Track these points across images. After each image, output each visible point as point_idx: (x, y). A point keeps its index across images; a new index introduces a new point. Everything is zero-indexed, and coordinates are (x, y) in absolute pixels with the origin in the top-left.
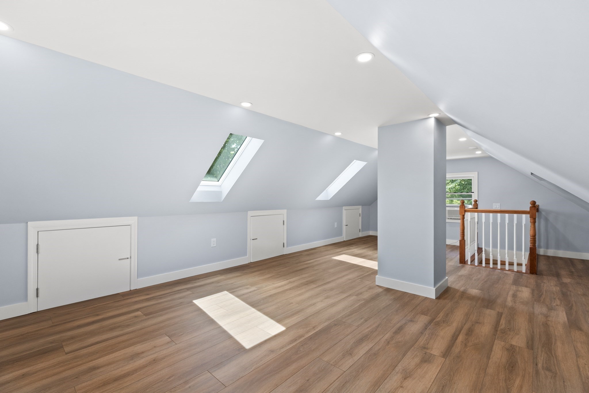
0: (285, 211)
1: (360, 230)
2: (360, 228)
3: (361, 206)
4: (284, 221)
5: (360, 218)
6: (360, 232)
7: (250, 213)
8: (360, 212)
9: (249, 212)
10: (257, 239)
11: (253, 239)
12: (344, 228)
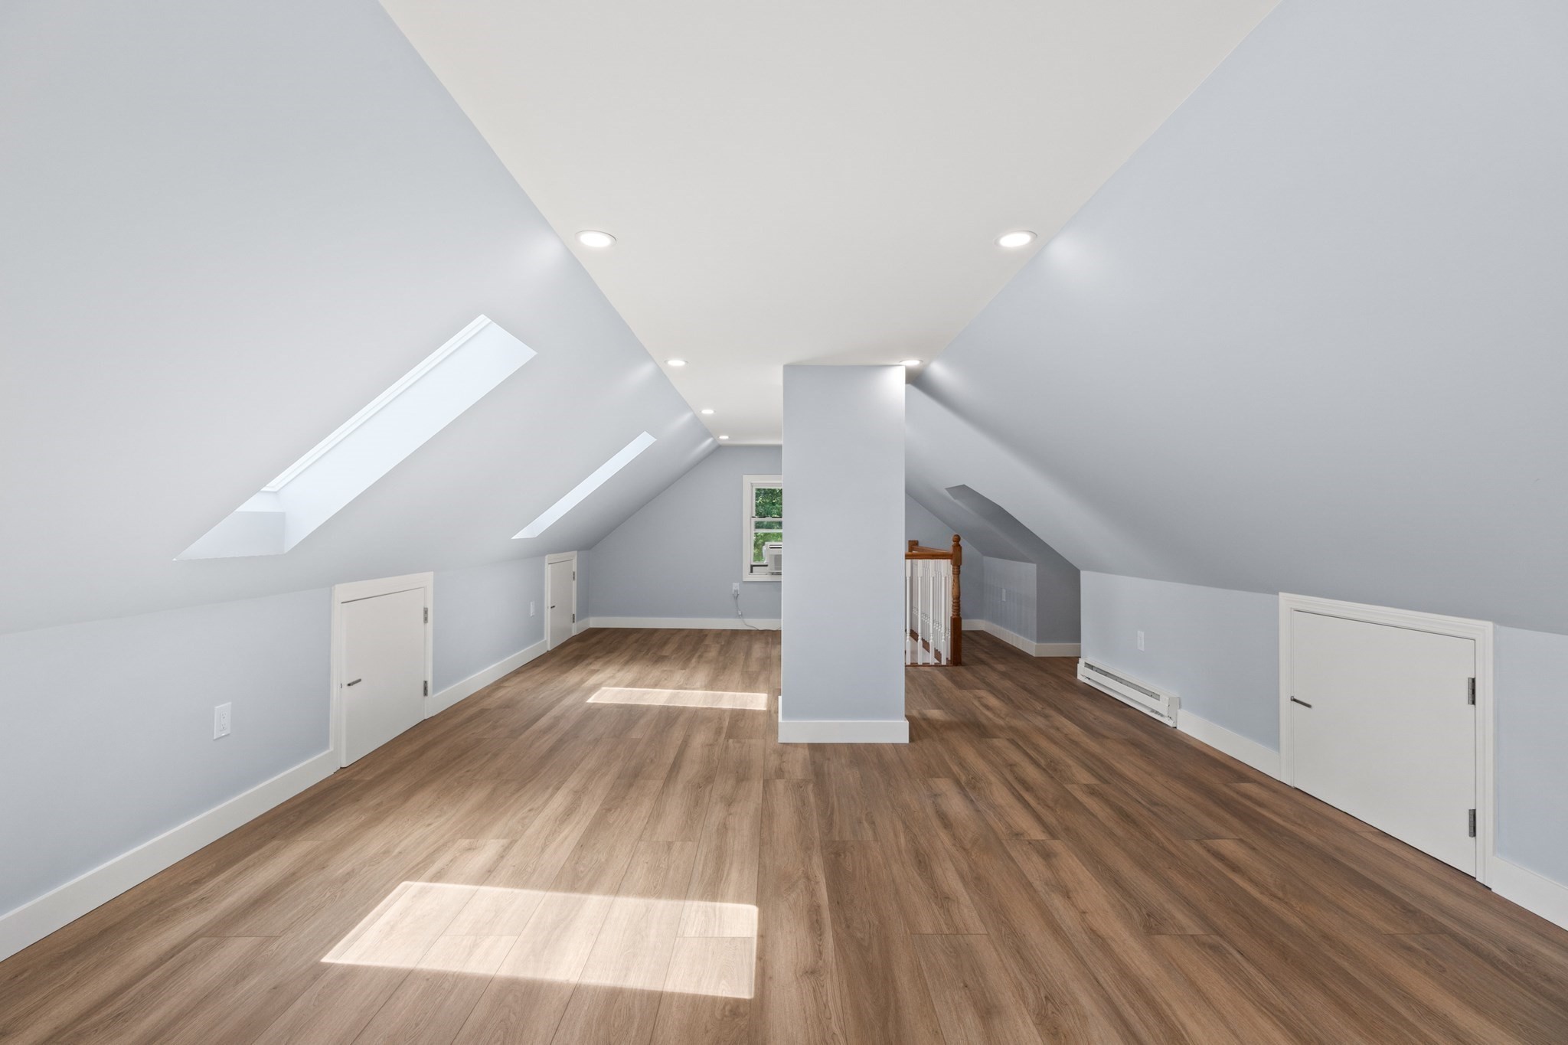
0: (430, 575)
1: (574, 618)
2: (574, 611)
3: (576, 552)
4: (426, 612)
5: (574, 583)
6: (574, 622)
7: (342, 591)
8: (575, 569)
9: (337, 586)
10: (360, 680)
11: (349, 685)
12: (548, 612)
